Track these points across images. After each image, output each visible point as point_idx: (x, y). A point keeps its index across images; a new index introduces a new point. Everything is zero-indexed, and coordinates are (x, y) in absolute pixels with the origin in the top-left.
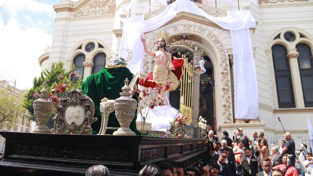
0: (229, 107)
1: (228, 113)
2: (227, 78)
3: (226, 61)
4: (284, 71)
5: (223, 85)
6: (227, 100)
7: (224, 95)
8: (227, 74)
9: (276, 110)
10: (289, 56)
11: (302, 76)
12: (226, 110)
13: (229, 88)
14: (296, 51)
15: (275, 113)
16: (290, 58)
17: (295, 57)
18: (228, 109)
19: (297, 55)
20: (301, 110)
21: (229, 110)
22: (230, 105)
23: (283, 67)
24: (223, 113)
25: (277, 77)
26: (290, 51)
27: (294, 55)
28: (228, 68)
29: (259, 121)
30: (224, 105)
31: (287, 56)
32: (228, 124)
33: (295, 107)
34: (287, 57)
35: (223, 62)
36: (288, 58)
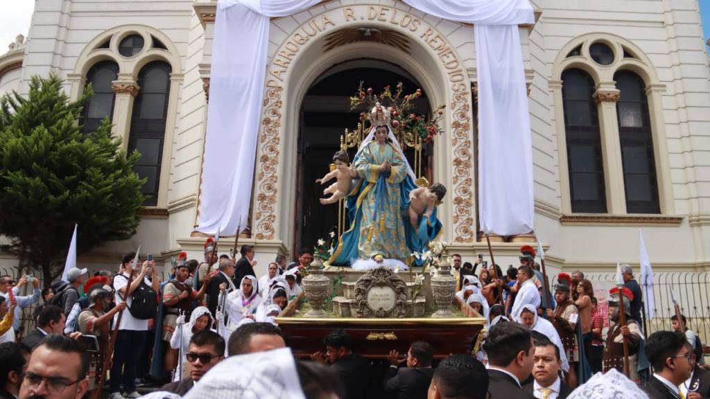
0: (468, 204)
1: (465, 218)
2: (466, 136)
3: (465, 96)
4: (585, 129)
5: (456, 152)
6: (464, 187)
7: (458, 175)
8: (466, 127)
9: (564, 217)
10: (597, 97)
11: (624, 143)
12: (461, 210)
13: (469, 159)
14: (614, 87)
15: (563, 223)
16: (600, 102)
17: (611, 100)
18: (465, 209)
19: (616, 96)
20: (619, 218)
21: (467, 212)
22: (469, 199)
23: (583, 120)
24: (454, 217)
25: (571, 142)
26: (601, 86)
27: (609, 94)
28: (470, 114)
29: (534, 237)
30: (456, 199)
31: (594, 96)
32: (465, 244)
33: (605, 211)
34: (592, 98)
35: (458, 98)
36: (596, 101)
